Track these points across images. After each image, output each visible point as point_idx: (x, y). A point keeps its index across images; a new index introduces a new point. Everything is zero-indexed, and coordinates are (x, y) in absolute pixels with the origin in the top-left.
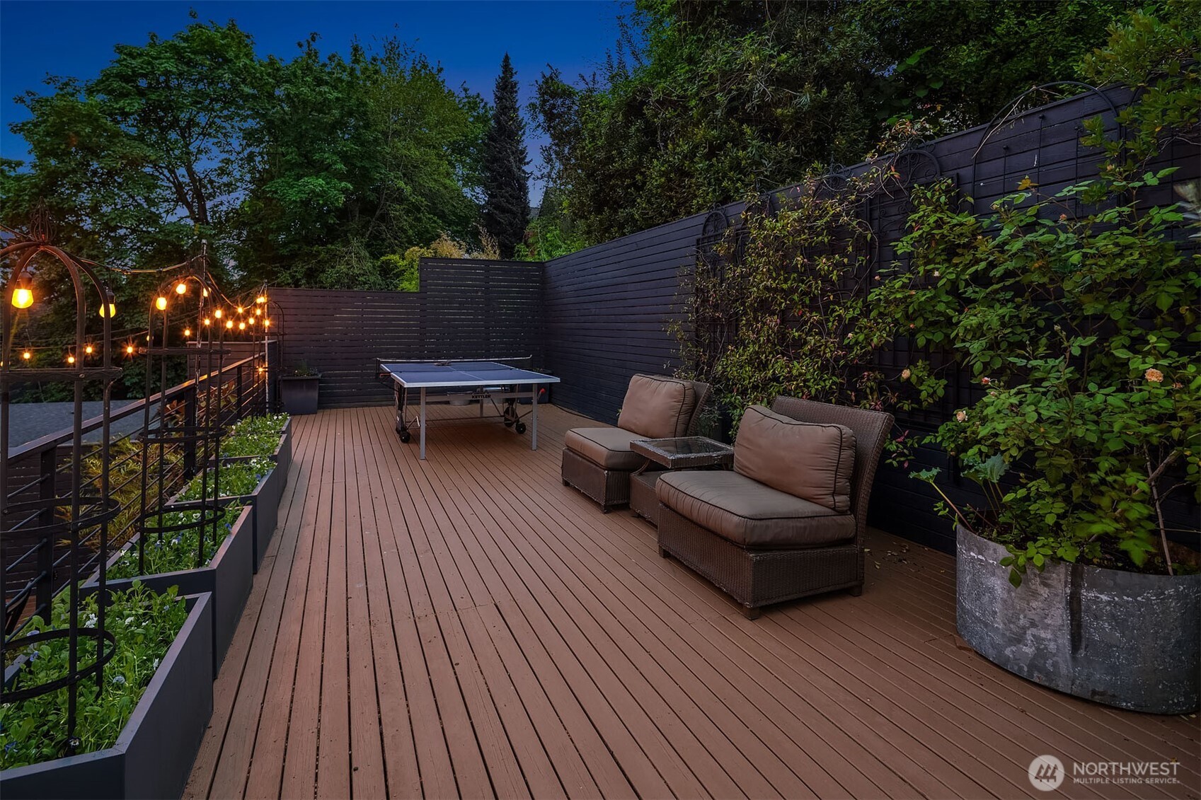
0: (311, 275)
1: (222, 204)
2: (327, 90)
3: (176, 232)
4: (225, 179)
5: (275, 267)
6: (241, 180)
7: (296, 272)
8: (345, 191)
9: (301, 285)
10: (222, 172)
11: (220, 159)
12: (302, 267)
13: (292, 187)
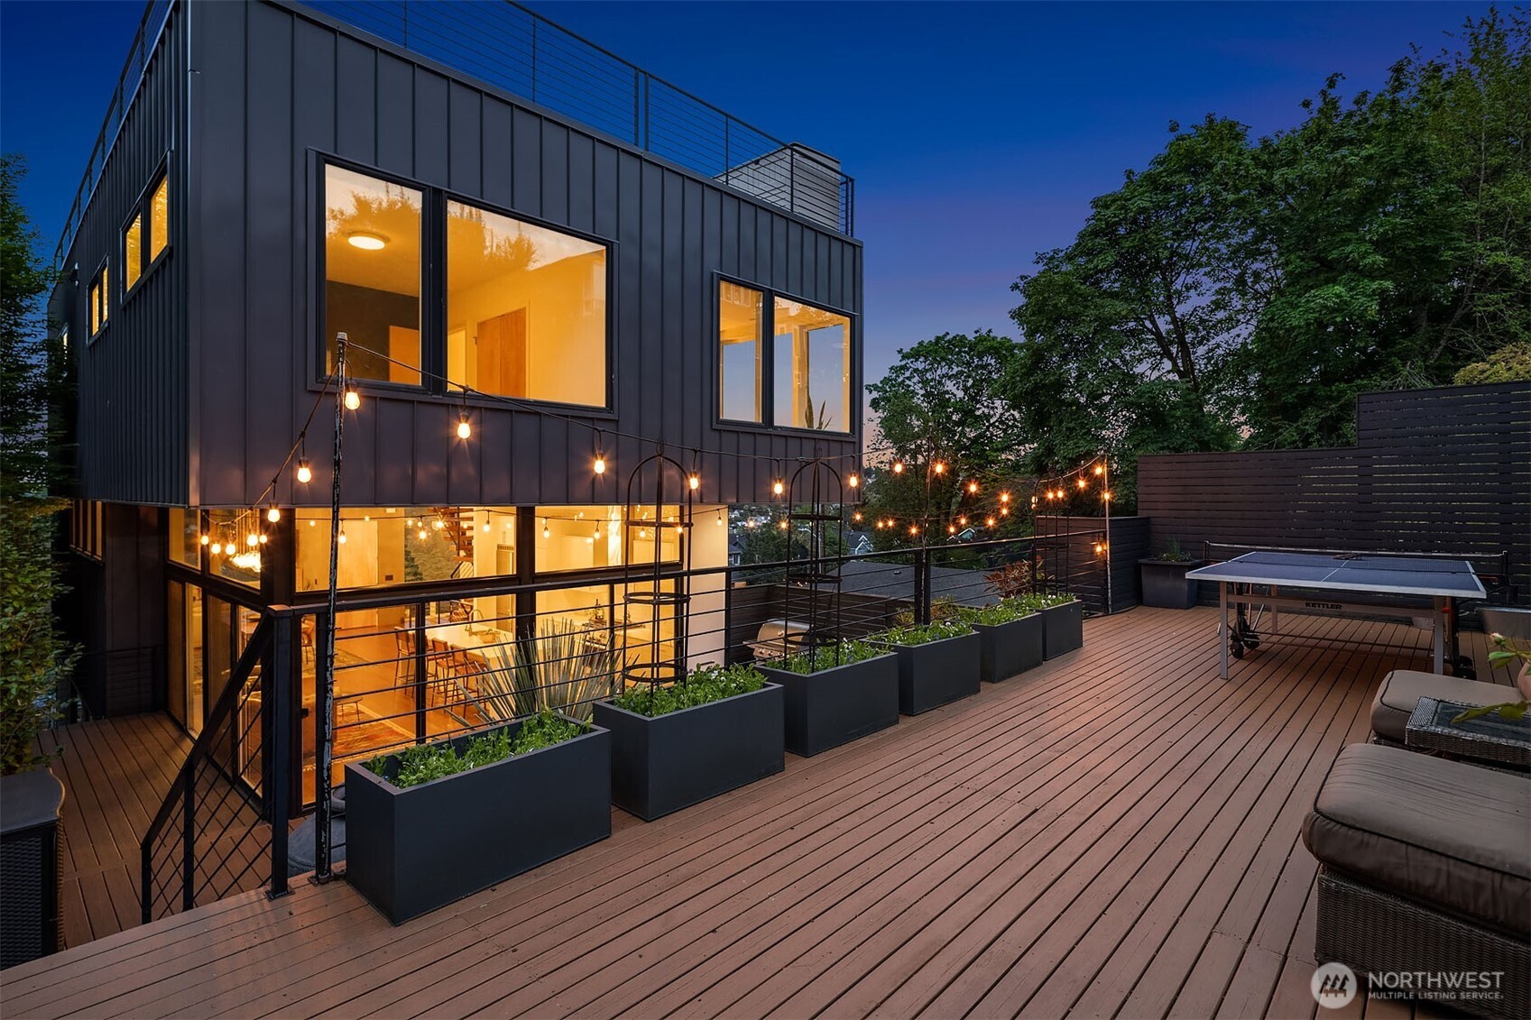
0: (1330, 427)
1: (1218, 346)
2: (1347, 153)
3: (1148, 392)
4: (1221, 315)
5: (1276, 421)
6: (1244, 310)
7: (1306, 424)
8: (1382, 295)
9: (1311, 443)
10: (1218, 305)
11: (1213, 290)
12: (1317, 416)
13: (1294, 306)
